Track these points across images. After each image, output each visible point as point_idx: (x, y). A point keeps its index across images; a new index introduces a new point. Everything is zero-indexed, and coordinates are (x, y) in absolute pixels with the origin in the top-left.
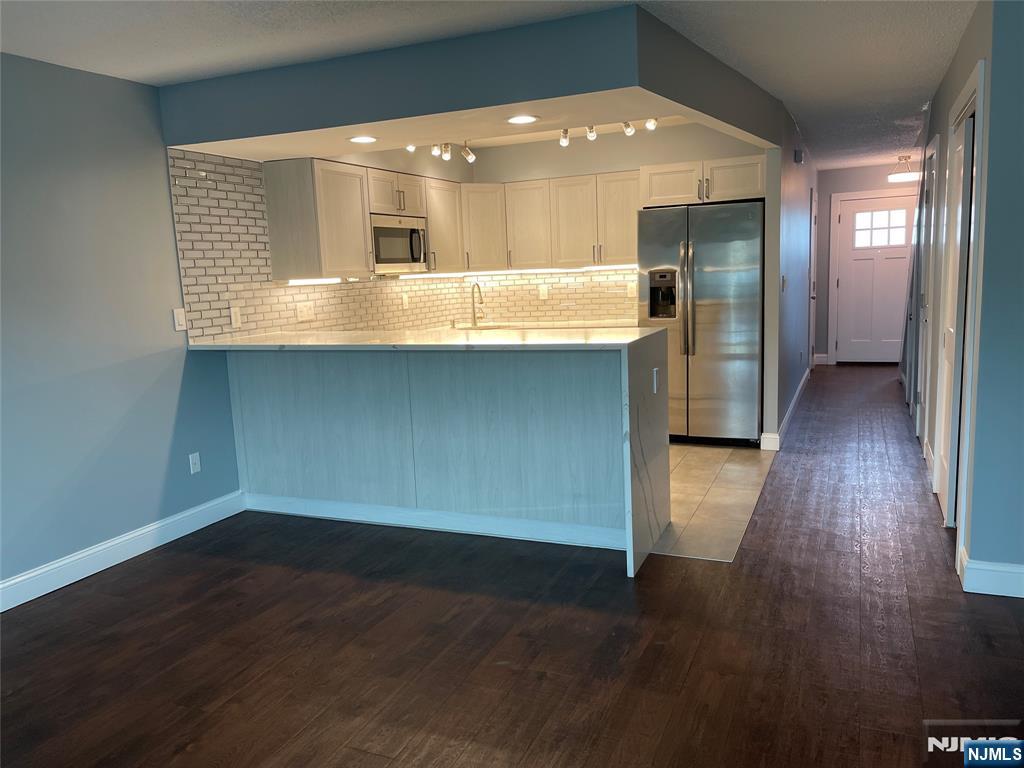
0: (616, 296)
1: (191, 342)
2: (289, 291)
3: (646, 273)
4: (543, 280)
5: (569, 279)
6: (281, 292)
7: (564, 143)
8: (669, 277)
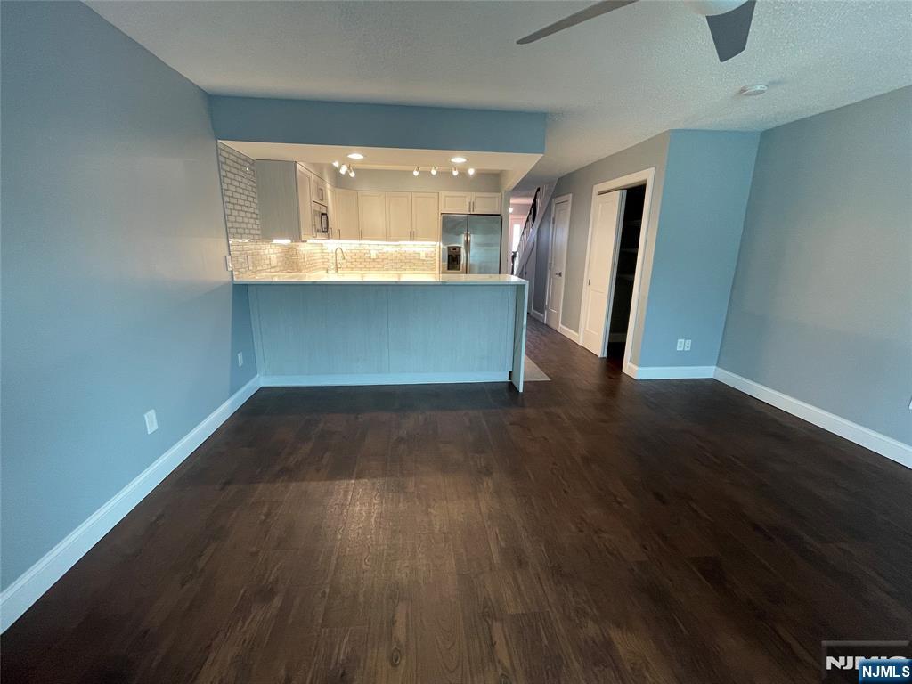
0: (415, 258)
1: (235, 279)
2: (273, 247)
3: (446, 248)
4: (373, 247)
5: (389, 248)
6: (268, 246)
7: (416, 173)
8: (457, 250)
